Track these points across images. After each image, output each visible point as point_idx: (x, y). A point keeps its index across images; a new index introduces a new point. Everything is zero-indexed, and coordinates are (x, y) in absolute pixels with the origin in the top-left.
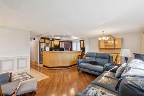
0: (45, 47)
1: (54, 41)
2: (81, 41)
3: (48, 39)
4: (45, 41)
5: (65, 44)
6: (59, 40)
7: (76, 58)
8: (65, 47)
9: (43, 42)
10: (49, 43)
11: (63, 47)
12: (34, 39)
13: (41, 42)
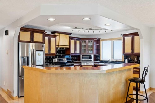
0: (33, 53)
1: (57, 37)
2: (125, 35)
3: (42, 32)
4: (32, 37)
5: (83, 44)
6: (70, 34)
7: (122, 87)
8: (83, 52)
9: (29, 40)
10: (43, 42)
11: (78, 52)
12: (7, 33)
13: (21, 39)
